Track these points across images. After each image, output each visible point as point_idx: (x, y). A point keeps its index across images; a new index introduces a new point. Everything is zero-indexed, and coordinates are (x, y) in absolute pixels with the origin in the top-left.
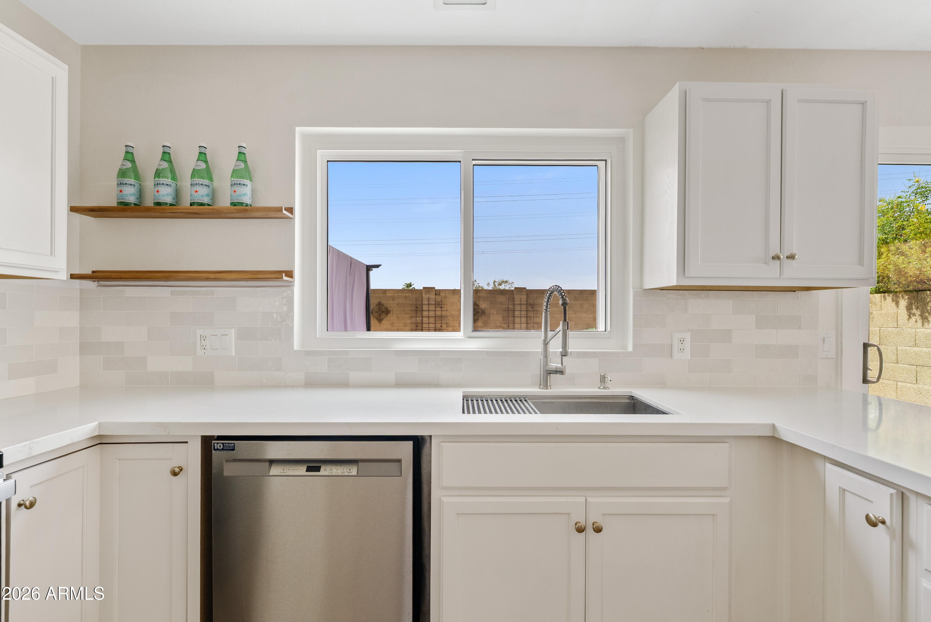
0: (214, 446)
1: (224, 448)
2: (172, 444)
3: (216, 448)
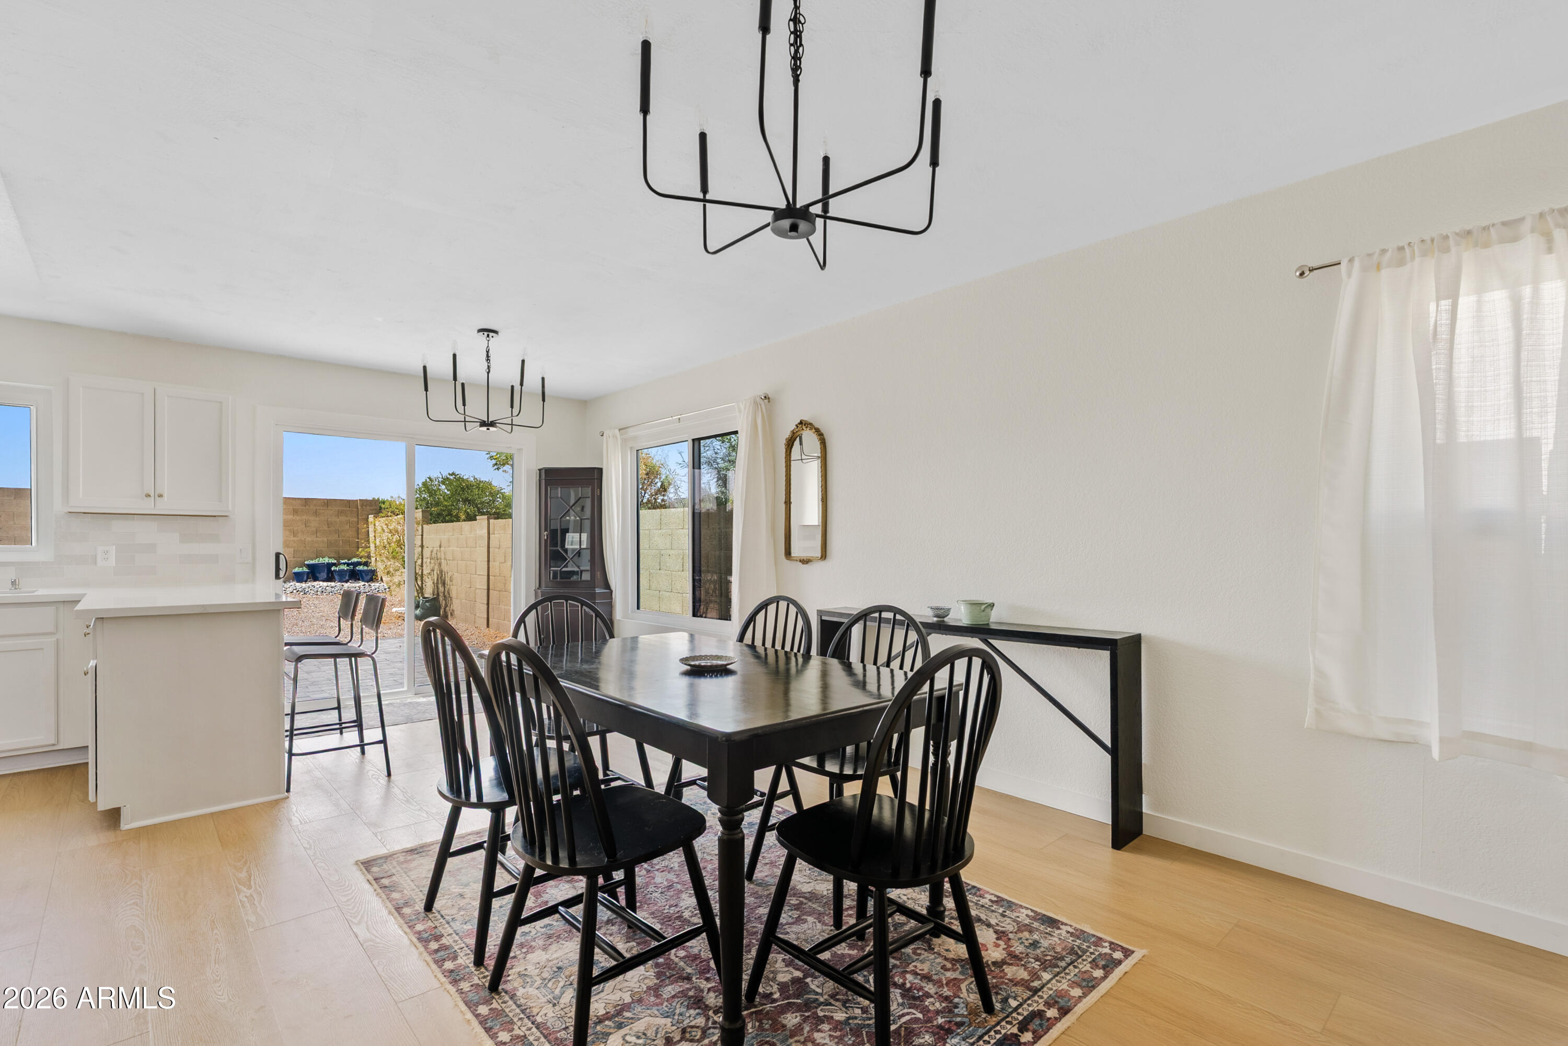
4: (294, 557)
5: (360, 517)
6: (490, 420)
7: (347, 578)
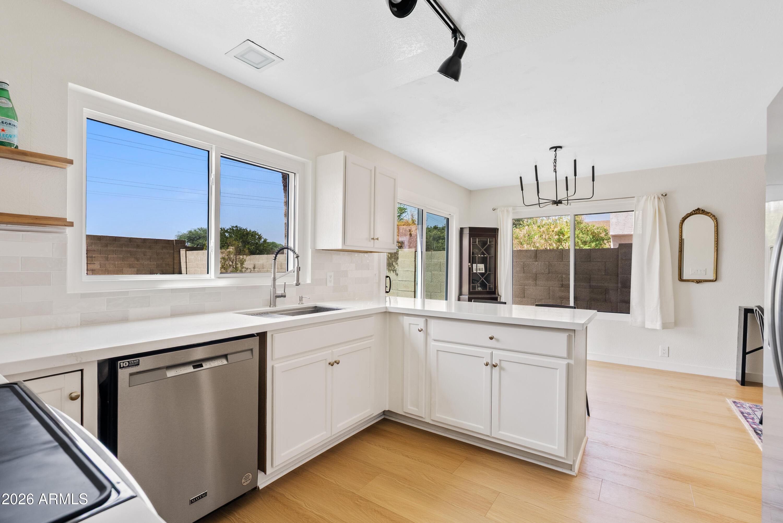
0: (120, 365)
1: (130, 365)
2: (64, 375)
3: (122, 366)
5: (175, 250)
6: (558, 200)
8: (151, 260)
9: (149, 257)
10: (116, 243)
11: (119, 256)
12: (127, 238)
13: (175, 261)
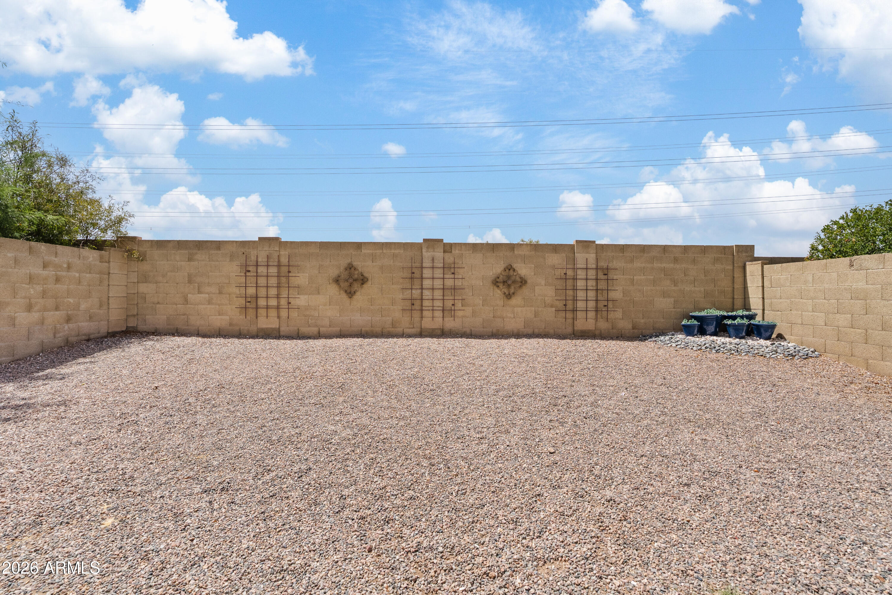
4: (674, 308)
5: (736, 265)
7: (744, 334)
8: (696, 284)
9: (692, 278)
10: (645, 255)
11: (648, 277)
12: (661, 246)
13: (735, 285)
